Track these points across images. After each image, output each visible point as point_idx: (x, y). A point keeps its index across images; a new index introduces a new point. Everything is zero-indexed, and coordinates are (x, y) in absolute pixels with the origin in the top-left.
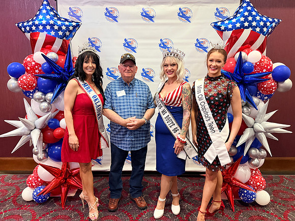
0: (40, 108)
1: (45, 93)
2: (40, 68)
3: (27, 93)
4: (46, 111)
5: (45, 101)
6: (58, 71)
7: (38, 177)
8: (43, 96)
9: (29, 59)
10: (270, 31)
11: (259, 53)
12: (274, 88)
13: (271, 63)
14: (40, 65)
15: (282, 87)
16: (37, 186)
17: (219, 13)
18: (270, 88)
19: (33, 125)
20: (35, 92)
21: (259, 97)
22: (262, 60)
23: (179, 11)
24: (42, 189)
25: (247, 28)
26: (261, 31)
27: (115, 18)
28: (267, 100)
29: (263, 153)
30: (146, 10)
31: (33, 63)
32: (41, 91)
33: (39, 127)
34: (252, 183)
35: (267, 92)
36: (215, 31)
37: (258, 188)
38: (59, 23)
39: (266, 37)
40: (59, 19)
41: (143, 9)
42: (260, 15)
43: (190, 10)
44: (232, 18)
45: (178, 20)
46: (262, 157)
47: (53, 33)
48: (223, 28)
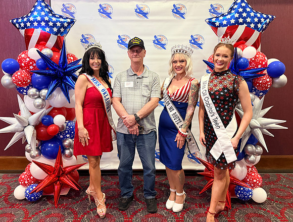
0: (34, 105)
1: (39, 90)
2: (34, 65)
3: (21, 89)
4: (40, 107)
5: (39, 97)
6: (52, 67)
7: (31, 175)
8: (38, 93)
9: (23, 56)
10: (264, 27)
11: (253, 49)
12: (269, 83)
13: (266, 58)
14: (34, 61)
15: (277, 83)
16: (29, 184)
17: (213, 9)
18: (265, 84)
19: (27, 121)
20: (29, 89)
21: (255, 93)
22: (257, 56)
23: (173, 8)
24: (34, 187)
25: (242, 24)
26: (256, 27)
27: (108, 15)
28: (262, 96)
29: (260, 149)
30: (140, 6)
31: (28, 59)
32: (35, 87)
33: (32, 124)
34: (248, 180)
35: (263, 87)
36: (209, 27)
37: (255, 186)
38: (54, 19)
39: (261, 33)
40: (54, 15)
41: (137, 6)
42: (254, 11)
43: (184, 7)
44: (227, 14)
45: (172, 17)
46: (258, 154)
47: (47, 29)
48: (217, 24)
